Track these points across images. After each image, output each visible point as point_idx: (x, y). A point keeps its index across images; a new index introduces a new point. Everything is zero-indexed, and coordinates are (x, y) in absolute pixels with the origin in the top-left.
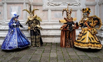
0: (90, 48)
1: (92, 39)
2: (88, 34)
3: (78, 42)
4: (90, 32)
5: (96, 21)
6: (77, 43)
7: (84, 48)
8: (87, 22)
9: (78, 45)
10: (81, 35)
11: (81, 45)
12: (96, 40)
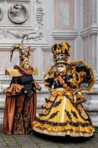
0: (69, 135)
1: (72, 116)
2: (65, 105)
3: (43, 122)
4: (70, 99)
5: (82, 74)
6: (39, 124)
7: (55, 134)
8: (62, 77)
9: (41, 128)
10: (49, 105)
11: (49, 129)
12: (82, 117)
